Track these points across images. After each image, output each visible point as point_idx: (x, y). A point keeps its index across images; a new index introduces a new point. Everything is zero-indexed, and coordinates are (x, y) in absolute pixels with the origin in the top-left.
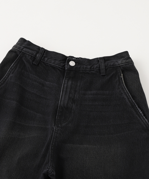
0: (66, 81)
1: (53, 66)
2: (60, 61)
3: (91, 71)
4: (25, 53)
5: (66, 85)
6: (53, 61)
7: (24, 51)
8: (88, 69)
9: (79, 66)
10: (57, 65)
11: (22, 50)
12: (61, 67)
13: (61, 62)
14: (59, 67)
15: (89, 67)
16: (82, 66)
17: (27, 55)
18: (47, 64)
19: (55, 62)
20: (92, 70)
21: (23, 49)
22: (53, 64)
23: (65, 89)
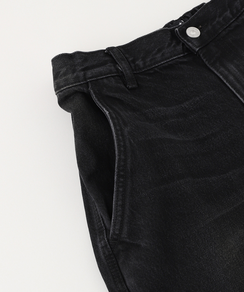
0: (222, 69)
1: (166, 64)
2: (170, 45)
3: (238, 18)
4: (97, 80)
5: (231, 78)
6: (159, 55)
7: (90, 78)
8: (231, 19)
9: (210, 27)
10: (171, 57)
11: (85, 79)
12: (182, 54)
13: (174, 46)
14: (178, 58)
15: (228, 13)
16: (215, 22)
17: (105, 81)
18: (152, 72)
19: (163, 55)
20: (240, 16)
21: (85, 75)
22: (162, 61)
23: (238, 86)
